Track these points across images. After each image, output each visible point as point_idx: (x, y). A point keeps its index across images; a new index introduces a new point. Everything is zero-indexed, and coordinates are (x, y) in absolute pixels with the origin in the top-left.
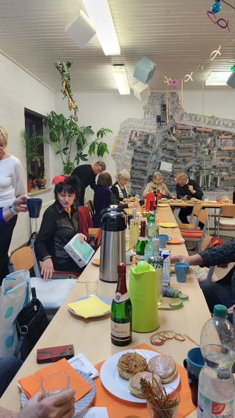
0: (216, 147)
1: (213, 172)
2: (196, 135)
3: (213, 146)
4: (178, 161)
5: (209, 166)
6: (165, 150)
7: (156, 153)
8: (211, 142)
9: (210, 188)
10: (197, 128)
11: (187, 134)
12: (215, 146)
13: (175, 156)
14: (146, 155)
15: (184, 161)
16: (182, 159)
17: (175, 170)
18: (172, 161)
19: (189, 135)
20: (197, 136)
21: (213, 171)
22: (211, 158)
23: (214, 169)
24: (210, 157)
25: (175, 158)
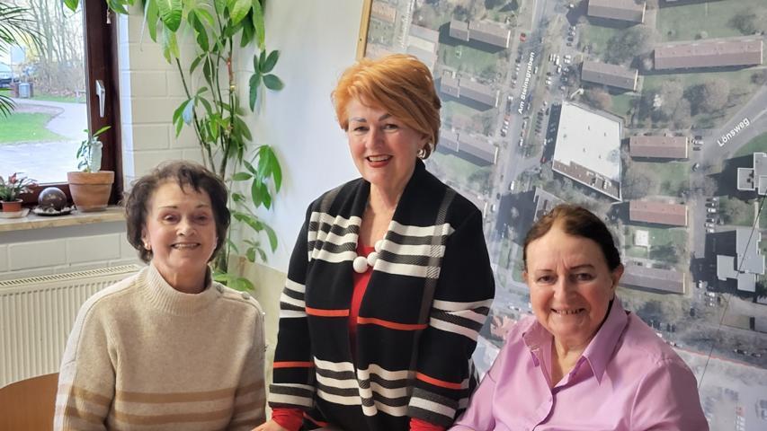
4: (658, 102)
6: (583, 25)
7: (536, 47)
13: (637, 65)
14: (489, 59)
15: (696, 99)
16: (680, 84)
17: (639, 169)
18: (622, 102)
25: (638, 82)
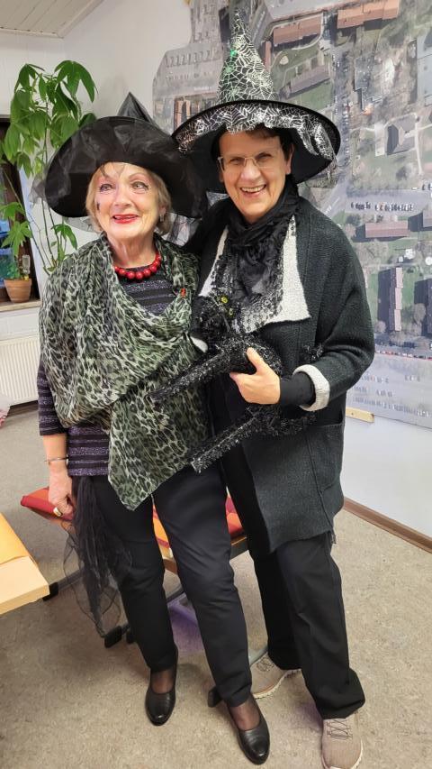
0: (419, 104)
1: (410, 254)
2: (336, 53)
3: (406, 97)
5: (395, 221)
8: (396, 79)
9: (403, 339)
10: (342, 15)
11: (308, 62)
12: (414, 96)
19: (315, 63)
20: (344, 59)
21: (408, 244)
22: (402, 174)
23: (415, 237)
24: (396, 168)
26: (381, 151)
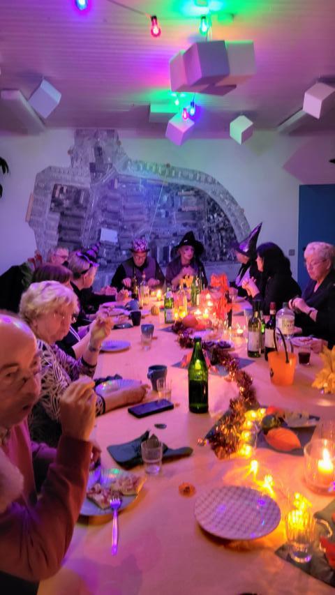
0: (175, 207)
2: (146, 190)
4: (125, 227)
5: (168, 234)
6: (106, 212)
7: (93, 216)
8: (168, 200)
10: (148, 181)
11: (135, 189)
12: (173, 205)
13: (120, 220)
14: (78, 219)
15: (133, 226)
16: (130, 223)
17: (122, 240)
18: (117, 227)
20: (149, 192)
23: (174, 238)
24: (169, 221)
25: (120, 223)
26: (164, 216)
